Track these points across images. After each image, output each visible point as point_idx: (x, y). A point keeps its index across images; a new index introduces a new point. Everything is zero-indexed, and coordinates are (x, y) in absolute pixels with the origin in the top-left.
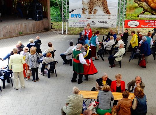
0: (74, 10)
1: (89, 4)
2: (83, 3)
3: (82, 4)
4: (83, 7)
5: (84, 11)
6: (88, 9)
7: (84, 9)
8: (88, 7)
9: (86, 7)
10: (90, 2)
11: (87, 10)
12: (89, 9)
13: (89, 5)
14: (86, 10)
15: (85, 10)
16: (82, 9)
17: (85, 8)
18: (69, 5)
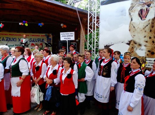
0: (109, 46)
1: (148, 29)
2: (132, 28)
3: (129, 30)
4: (130, 38)
5: (133, 48)
6: (145, 43)
7: (132, 43)
8: (147, 39)
9: (140, 39)
10: (153, 23)
11: (143, 47)
12: (148, 44)
13: (148, 31)
14: (140, 45)
15: (136, 46)
16: (129, 44)
17: (137, 41)
18: (101, 37)
